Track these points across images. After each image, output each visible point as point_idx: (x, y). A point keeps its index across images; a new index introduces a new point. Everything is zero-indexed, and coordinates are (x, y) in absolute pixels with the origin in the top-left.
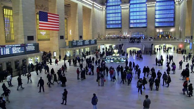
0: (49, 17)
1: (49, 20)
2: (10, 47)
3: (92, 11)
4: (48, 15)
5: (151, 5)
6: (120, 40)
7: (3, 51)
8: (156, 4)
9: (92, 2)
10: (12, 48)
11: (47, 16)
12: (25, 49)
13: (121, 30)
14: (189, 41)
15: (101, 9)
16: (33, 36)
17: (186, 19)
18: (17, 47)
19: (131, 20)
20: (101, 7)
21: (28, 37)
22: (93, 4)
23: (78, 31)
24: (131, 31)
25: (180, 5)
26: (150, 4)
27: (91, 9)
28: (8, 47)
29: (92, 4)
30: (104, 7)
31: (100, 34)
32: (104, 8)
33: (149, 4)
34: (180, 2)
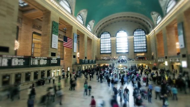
0: (68, 40)
1: (68, 42)
2: (39, 58)
5: (131, 38)
7: (33, 62)
8: (134, 37)
9: (93, 35)
10: (40, 59)
12: (50, 62)
13: (111, 54)
16: (55, 53)
18: (44, 59)
20: (97, 39)
21: (52, 53)
24: (118, 55)
27: (92, 40)
28: (37, 58)
30: (99, 39)
33: (129, 38)
34: (149, 36)
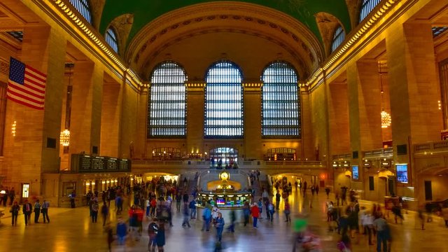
1: (26, 82)
3: (121, 90)
4: (27, 70)
5: (253, 89)
6: (189, 163)
8: (262, 88)
9: (124, 69)
11: (25, 72)
13: (186, 142)
14: (348, 163)
15: (139, 89)
17: (330, 120)
19: (209, 119)
20: (139, 85)
22: (125, 73)
23: (89, 134)
24: (208, 143)
25: (308, 94)
26: (251, 87)
27: (120, 85)
29: (122, 73)
30: (145, 85)
31: (135, 149)
32: (147, 87)
33: (248, 87)
34: (309, 88)
